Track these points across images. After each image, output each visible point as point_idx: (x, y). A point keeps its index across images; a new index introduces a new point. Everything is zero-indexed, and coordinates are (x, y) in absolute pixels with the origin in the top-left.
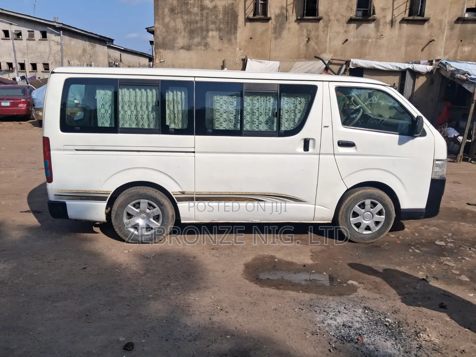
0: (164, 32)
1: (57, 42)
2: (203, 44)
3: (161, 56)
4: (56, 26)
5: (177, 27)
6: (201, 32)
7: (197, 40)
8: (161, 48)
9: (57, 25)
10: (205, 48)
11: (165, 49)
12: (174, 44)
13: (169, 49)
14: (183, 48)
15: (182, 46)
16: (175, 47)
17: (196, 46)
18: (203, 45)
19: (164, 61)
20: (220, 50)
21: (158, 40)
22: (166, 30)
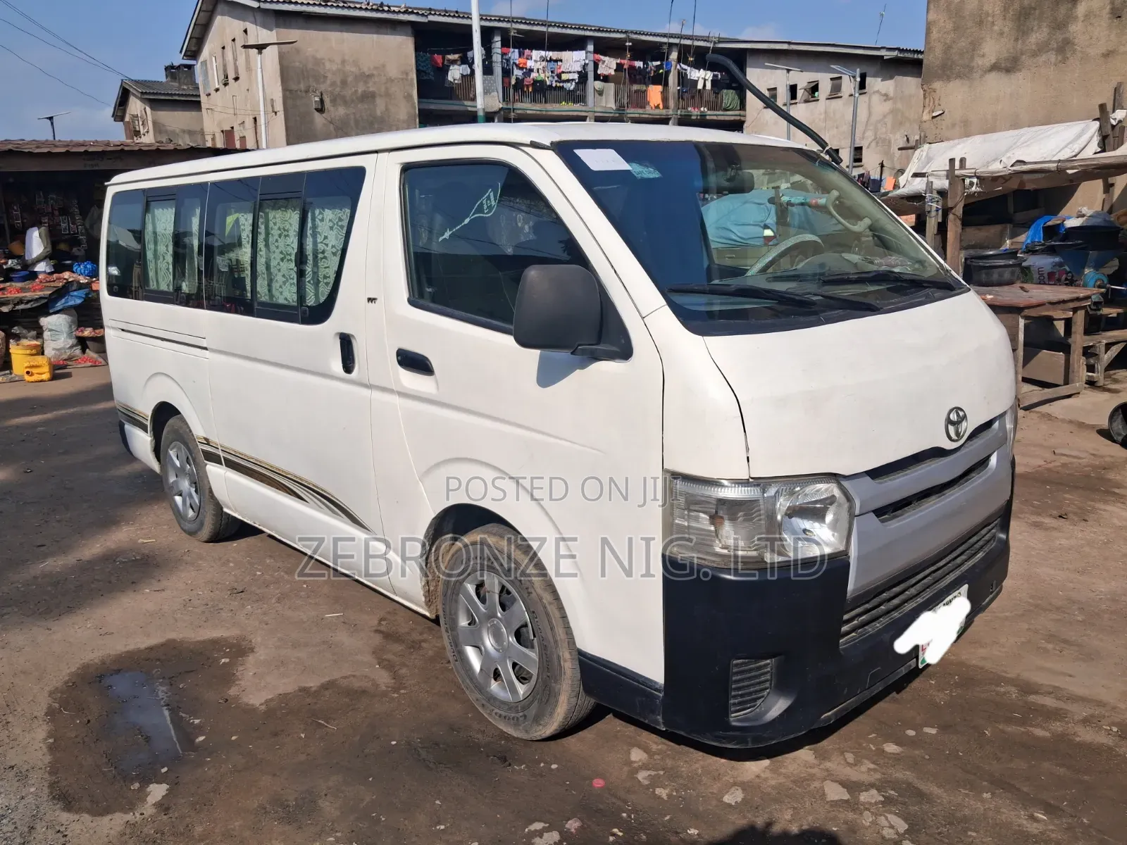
0: (947, 33)
1: (886, 95)
2: (1055, 46)
3: (936, 102)
4: (885, 58)
5: (986, 8)
6: (1052, 10)
7: (1037, 36)
8: (939, 78)
9: (888, 53)
10: (1060, 58)
11: (949, 79)
12: (972, 58)
13: (959, 76)
14: (995, 67)
15: (993, 61)
16: (973, 68)
17: (1035, 54)
18: (1053, 49)
19: (941, 112)
20: (1107, 55)
21: (931, 56)
22: (954, 23)
